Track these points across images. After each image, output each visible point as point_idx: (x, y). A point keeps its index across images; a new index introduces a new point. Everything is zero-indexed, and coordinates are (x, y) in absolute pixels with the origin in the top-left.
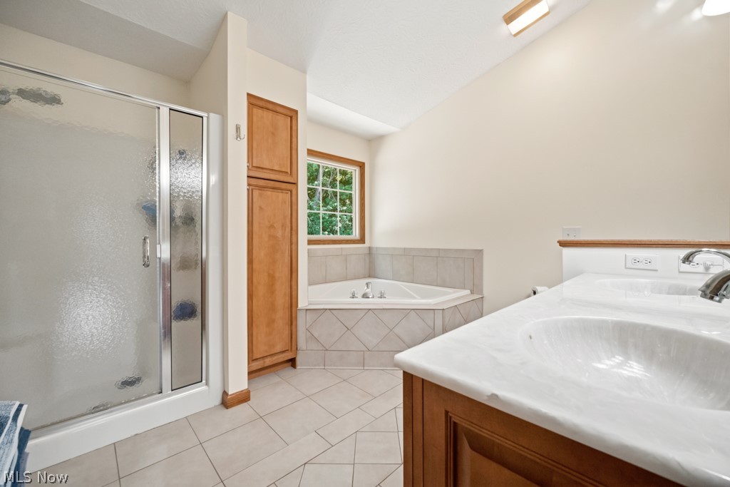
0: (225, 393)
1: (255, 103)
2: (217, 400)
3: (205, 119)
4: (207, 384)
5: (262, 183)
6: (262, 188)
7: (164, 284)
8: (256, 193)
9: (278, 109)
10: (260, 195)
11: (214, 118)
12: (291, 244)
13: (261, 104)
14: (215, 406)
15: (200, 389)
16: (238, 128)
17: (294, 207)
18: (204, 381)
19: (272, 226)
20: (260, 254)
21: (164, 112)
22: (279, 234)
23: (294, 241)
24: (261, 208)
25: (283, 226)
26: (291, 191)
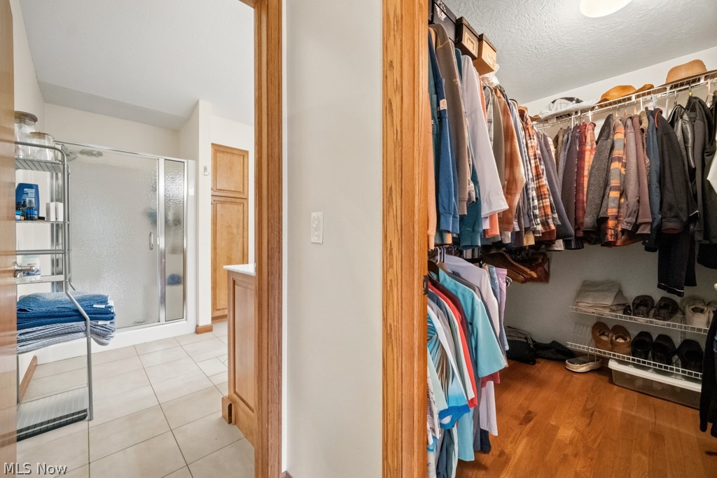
0: (197, 326)
1: (218, 149)
2: (193, 329)
3: (186, 164)
4: (186, 320)
5: (222, 199)
6: (222, 202)
7: (161, 260)
8: (219, 206)
9: (234, 152)
10: (222, 207)
11: (191, 162)
12: (243, 238)
13: (222, 149)
14: (191, 334)
15: (182, 322)
16: (205, 169)
17: (245, 214)
18: (185, 318)
19: (230, 226)
20: (222, 244)
21: (162, 162)
22: (235, 231)
23: (245, 235)
24: (222, 215)
25: (238, 226)
26: (243, 204)
